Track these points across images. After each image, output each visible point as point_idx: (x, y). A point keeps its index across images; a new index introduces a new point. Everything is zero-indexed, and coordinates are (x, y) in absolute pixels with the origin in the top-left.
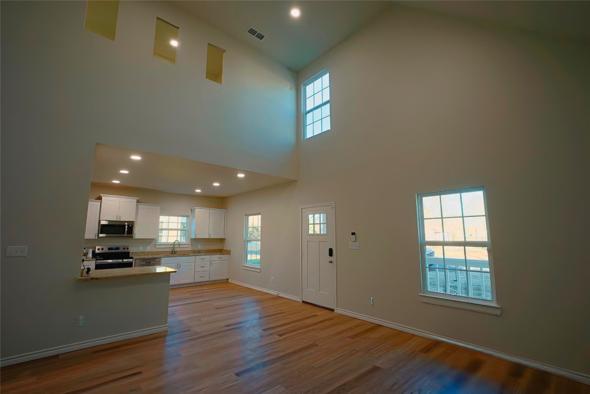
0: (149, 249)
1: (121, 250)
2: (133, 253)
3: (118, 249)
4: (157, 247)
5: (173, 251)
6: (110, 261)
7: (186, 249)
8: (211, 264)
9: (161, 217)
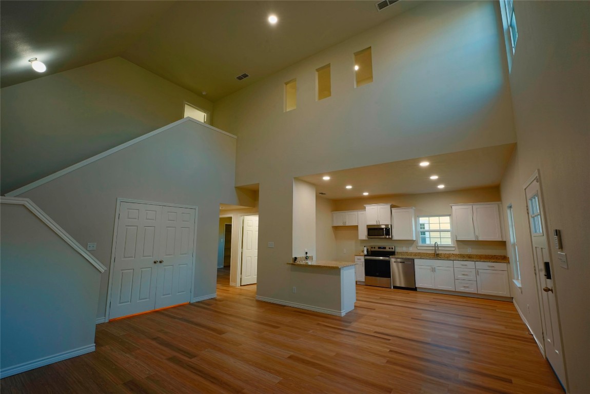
0: (412, 249)
1: (387, 249)
2: (398, 252)
3: (385, 248)
4: (418, 248)
5: (436, 254)
6: (381, 258)
7: (452, 252)
8: (477, 273)
9: (420, 219)
